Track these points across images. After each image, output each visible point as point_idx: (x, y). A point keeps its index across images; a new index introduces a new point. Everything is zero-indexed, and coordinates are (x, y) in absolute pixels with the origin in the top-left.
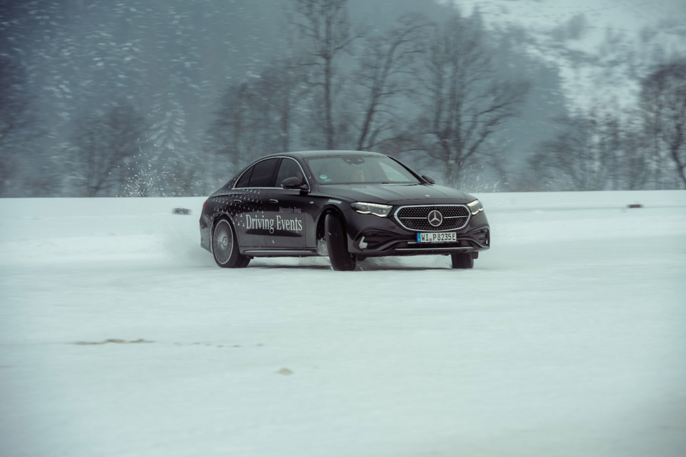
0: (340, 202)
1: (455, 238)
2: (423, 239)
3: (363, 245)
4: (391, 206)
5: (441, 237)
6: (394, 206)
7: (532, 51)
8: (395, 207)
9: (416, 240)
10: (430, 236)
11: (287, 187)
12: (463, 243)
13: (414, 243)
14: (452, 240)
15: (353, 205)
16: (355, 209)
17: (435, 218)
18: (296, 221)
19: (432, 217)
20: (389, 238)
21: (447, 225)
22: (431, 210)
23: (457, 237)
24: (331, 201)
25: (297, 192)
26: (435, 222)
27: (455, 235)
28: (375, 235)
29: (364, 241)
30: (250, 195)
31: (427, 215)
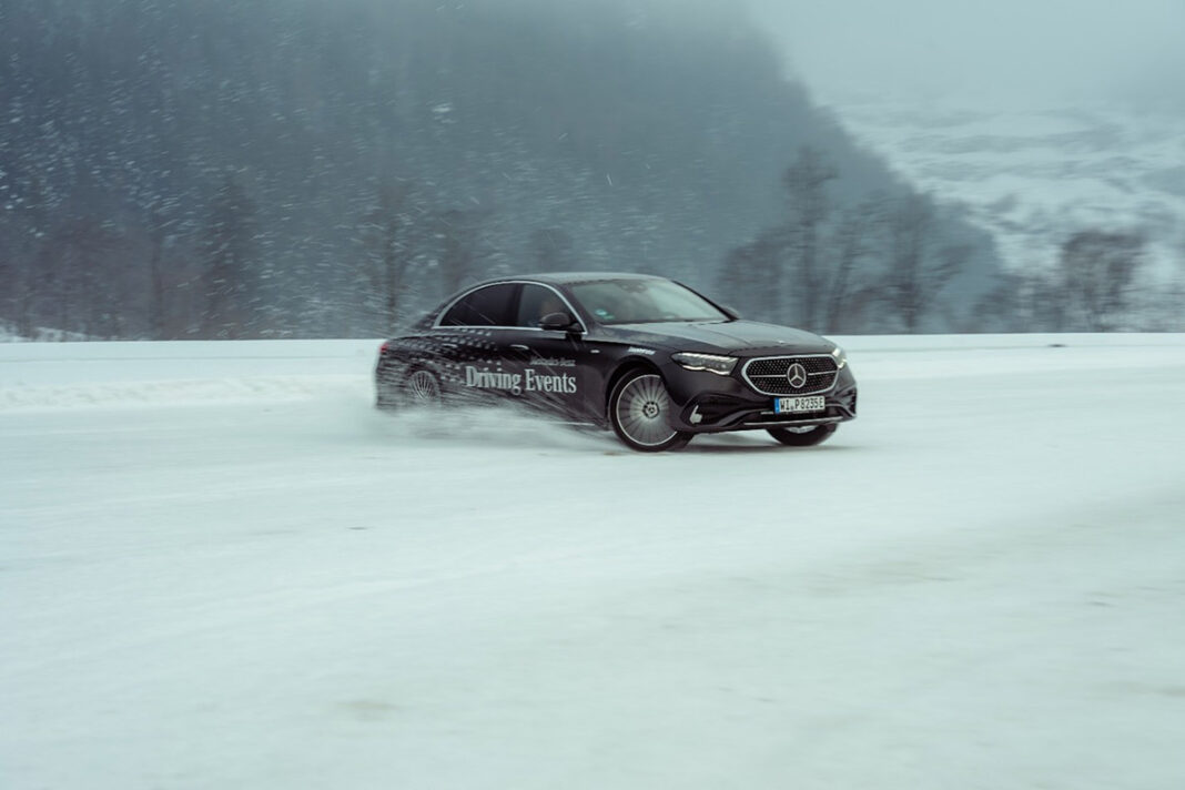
0: (651, 353)
1: (823, 404)
2: (783, 407)
3: (696, 418)
4: (735, 359)
5: (806, 403)
6: (740, 358)
7: (974, 221)
8: (742, 360)
9: (773, 409)
10: (792, 402)
11: (547, 327)
12: (833, 411)
13: (771, 413)
14: (819, 408)
15: (675, 357)
16: (680, 363)
17: (796, 376)
18: (565, 378)
19: (792, 374)
20: (734, 408)
21: (813, 385)
22: (791, 363)
23: (826, 403)
24: (633, 350)
25: (561, 335)
26: (797, 382)
27: (823, 400)
28: (714, 402)
29: (697, 412)
30: (473, 337)
31: (786, 373)
